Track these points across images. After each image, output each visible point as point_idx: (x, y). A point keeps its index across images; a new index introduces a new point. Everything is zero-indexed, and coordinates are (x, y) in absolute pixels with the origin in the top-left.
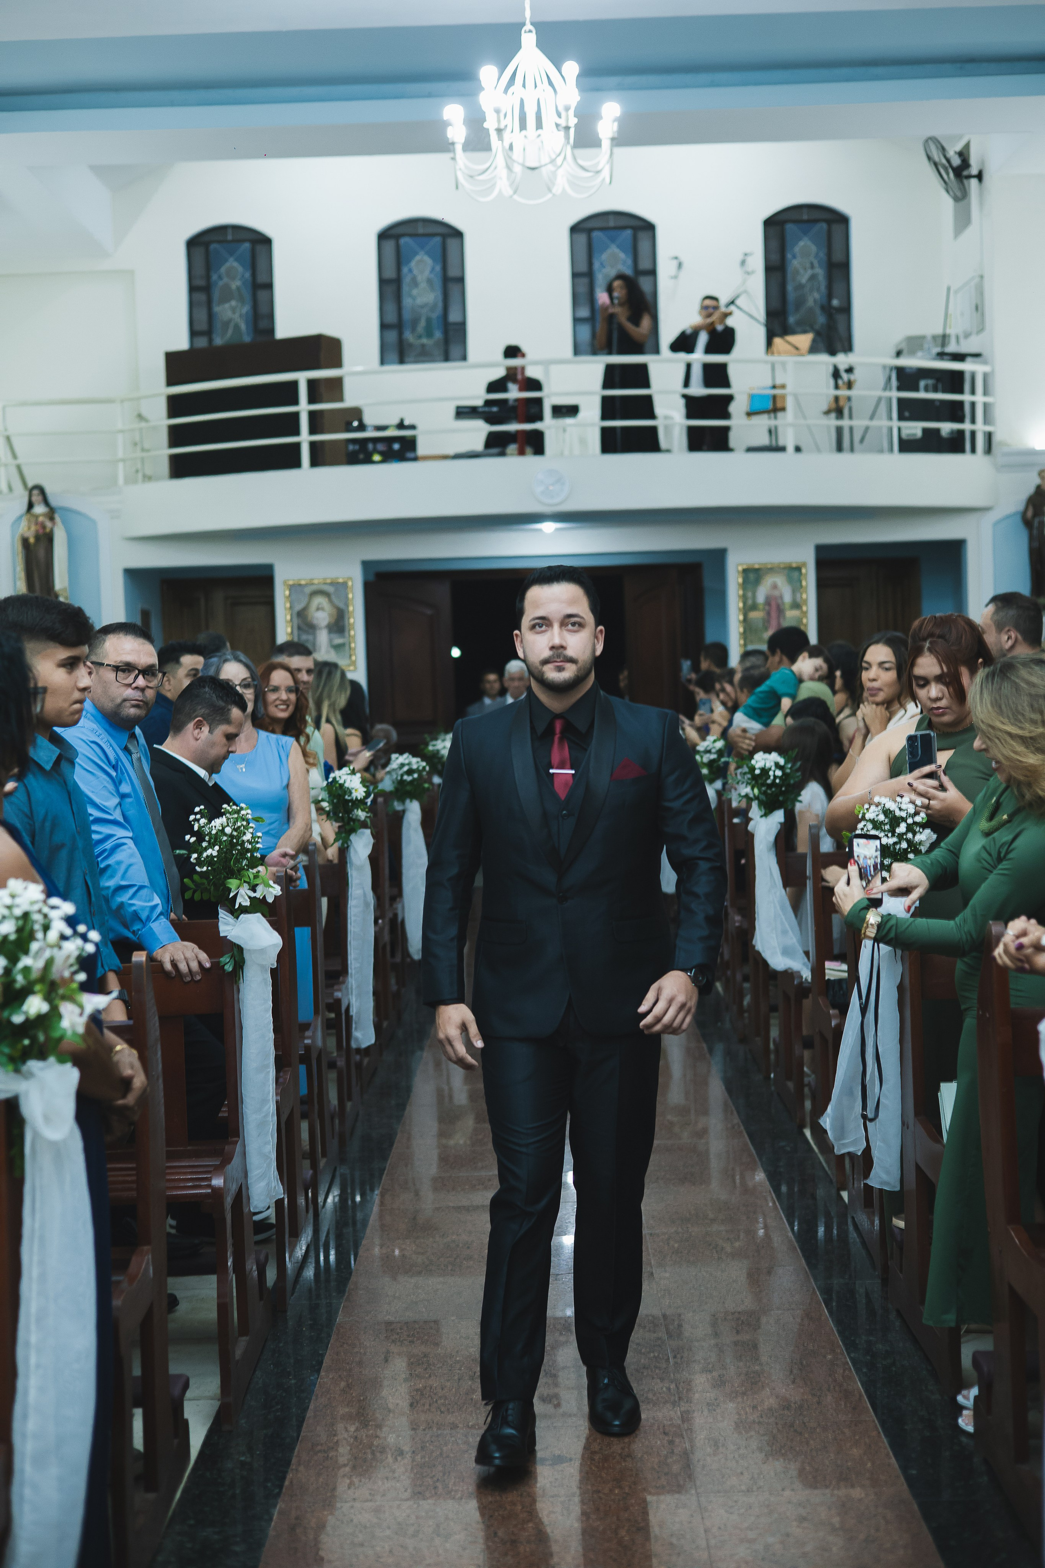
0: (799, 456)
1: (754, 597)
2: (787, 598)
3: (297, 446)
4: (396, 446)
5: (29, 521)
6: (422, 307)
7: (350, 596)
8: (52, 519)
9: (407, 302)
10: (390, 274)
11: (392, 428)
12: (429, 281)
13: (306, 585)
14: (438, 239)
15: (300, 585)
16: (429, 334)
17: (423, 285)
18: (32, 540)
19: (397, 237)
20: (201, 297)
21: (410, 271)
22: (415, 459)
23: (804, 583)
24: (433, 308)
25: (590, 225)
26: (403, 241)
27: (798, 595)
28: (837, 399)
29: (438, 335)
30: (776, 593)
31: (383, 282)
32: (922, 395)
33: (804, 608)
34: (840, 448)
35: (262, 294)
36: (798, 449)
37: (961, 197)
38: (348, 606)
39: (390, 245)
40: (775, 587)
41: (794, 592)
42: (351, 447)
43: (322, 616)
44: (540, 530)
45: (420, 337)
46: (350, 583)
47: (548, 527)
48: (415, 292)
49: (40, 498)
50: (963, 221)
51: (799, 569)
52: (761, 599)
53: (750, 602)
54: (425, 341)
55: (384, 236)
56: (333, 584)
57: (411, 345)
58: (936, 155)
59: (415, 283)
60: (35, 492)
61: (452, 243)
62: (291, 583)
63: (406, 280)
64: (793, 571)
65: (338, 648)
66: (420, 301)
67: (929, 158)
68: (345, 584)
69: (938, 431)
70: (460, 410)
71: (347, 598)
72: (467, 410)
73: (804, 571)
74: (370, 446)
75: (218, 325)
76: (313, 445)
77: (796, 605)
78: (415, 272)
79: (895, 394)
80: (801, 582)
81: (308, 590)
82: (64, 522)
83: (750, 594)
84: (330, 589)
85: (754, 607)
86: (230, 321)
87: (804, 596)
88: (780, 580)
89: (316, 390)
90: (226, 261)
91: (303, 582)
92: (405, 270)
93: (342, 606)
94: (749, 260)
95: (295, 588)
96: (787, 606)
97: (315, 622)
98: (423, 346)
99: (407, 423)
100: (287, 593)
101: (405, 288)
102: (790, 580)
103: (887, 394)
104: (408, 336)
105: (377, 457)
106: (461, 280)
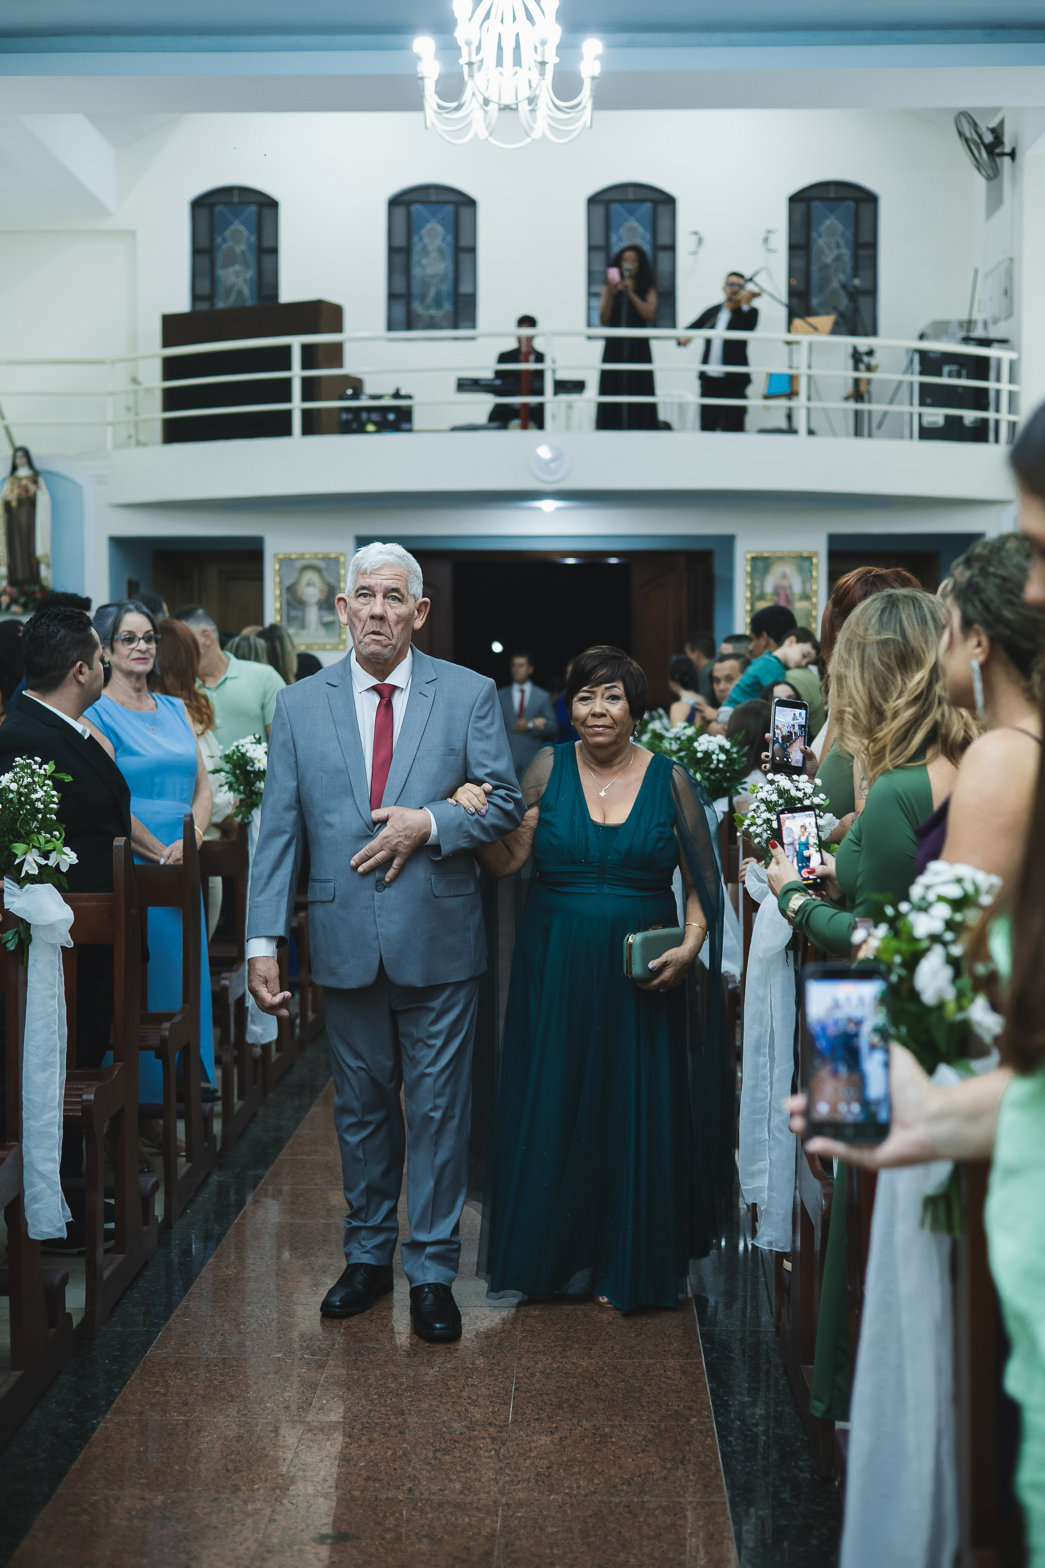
0: (812, 439)
1: (762, 586)
2: (797, 589)
3: (288, 414)
4: (391, 417)
5: (13, 484)
6: (432, 276)
7: (342, 572)
8: (35, 482)
9: (416, 271)
10: (400, 242)
11: (387, 398)
12: (440, 251)
13: (297, 559)
14: (450, 208)
15: (291, 559)
16: (438, 304)
17: (434, 254)
18: (14, 504)
19: (408, 204)
20: (205, 261)
21: (421, 239)
22: (410, 430)
23: (814, 574)
24: (443, 279)
25: (608, 196)
26: (415, 208)
27: (808, 586)
28: (857, 382)
29: (448, 307)
30: (785, 583)
31: (392, 250)
32: (945, 380)
33: (814, 600)
34: (858, 433)
35: (267, 259)
36: (811, 432)
37: (993, 175)
38: (339, 582)
39: (400, 212)
40: (784, 576)
41: (804, 582)
42: (344, 416)
43: (312, 592)
44: (539, 509)
45: (428, 308)
46: (342, 559)
47: (548, 505)
48: (425, 261)
49: (24, 460)
50: (995, 201)
51: (809, 559)
52: (769, 588)
53: (758, 592)
54: (433, 312)
55: (395, 202)
56: (326, 558)
57: (419, 316)
58: (968, 132)
59: (425, 252)
60: (20, 454)
61: (465, 211)
62: (281, 556)
63: (417, 248)
64: (804, 561)
65: (328, 625)
66: (430, 271)
67: (961, 134)
68: (336, 560)
69: (960, 418)
70: (462, 382)
71: (338, 574)
72: (469, 382)
73: (815, 560)
74: (364, 416)
75: (221, 289)
76: (306, 413)
77: (806, 597)
78: (426, 240)
79: (917, 379)
80: (811, 571)
81: (299, 565)
82: (49, 487)
83: (757, 584)
84: (321, 564)
85: (762, 597)
86: (233, 285)
87: (814, 587)
88: (789, 570)
89: (311, 356)
90: (231, 223)
91: (294, 556)
92: (415, 239)
93: (332, 581)
94: (772, 237)
95: (285, 562)
96: (796, 597)
97: (305, 598)
98: (432, 317)
99: (403, 392)
100: (277, 567)
101: (415, 257)
102: (800, 570)
103: (908, 378)
104: (417, 307)
105: (370, 427)
106: (472, 250)
